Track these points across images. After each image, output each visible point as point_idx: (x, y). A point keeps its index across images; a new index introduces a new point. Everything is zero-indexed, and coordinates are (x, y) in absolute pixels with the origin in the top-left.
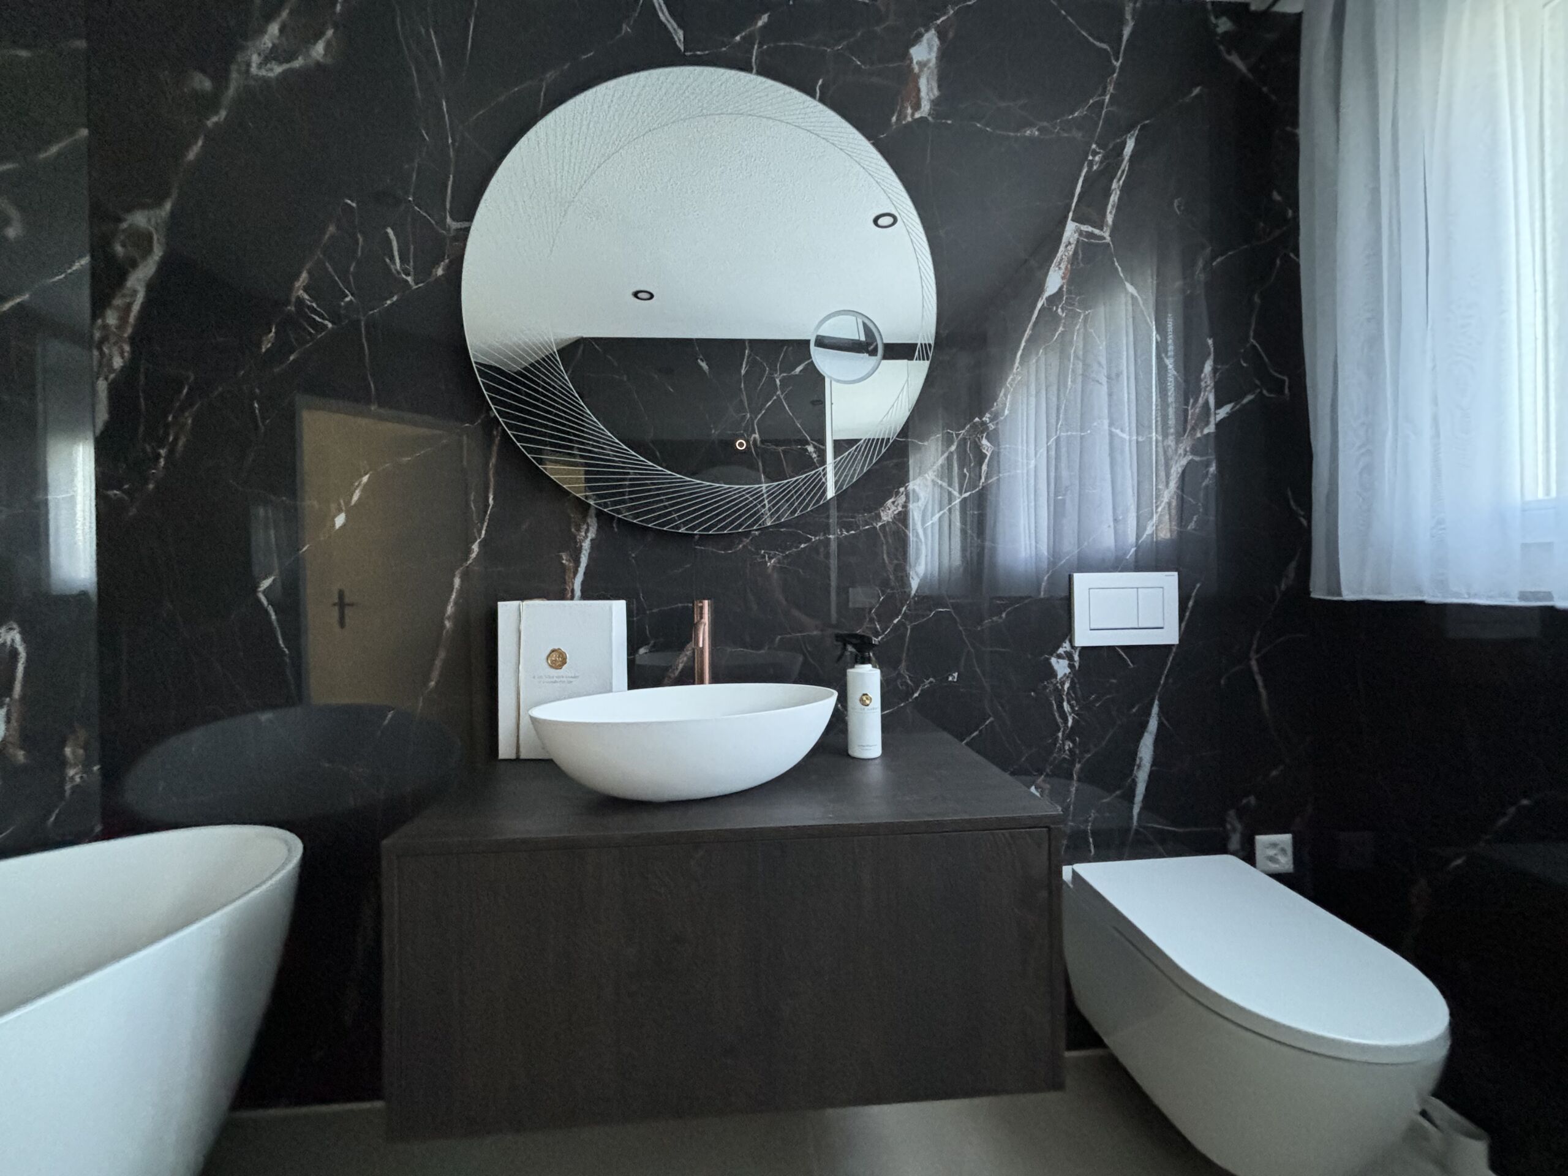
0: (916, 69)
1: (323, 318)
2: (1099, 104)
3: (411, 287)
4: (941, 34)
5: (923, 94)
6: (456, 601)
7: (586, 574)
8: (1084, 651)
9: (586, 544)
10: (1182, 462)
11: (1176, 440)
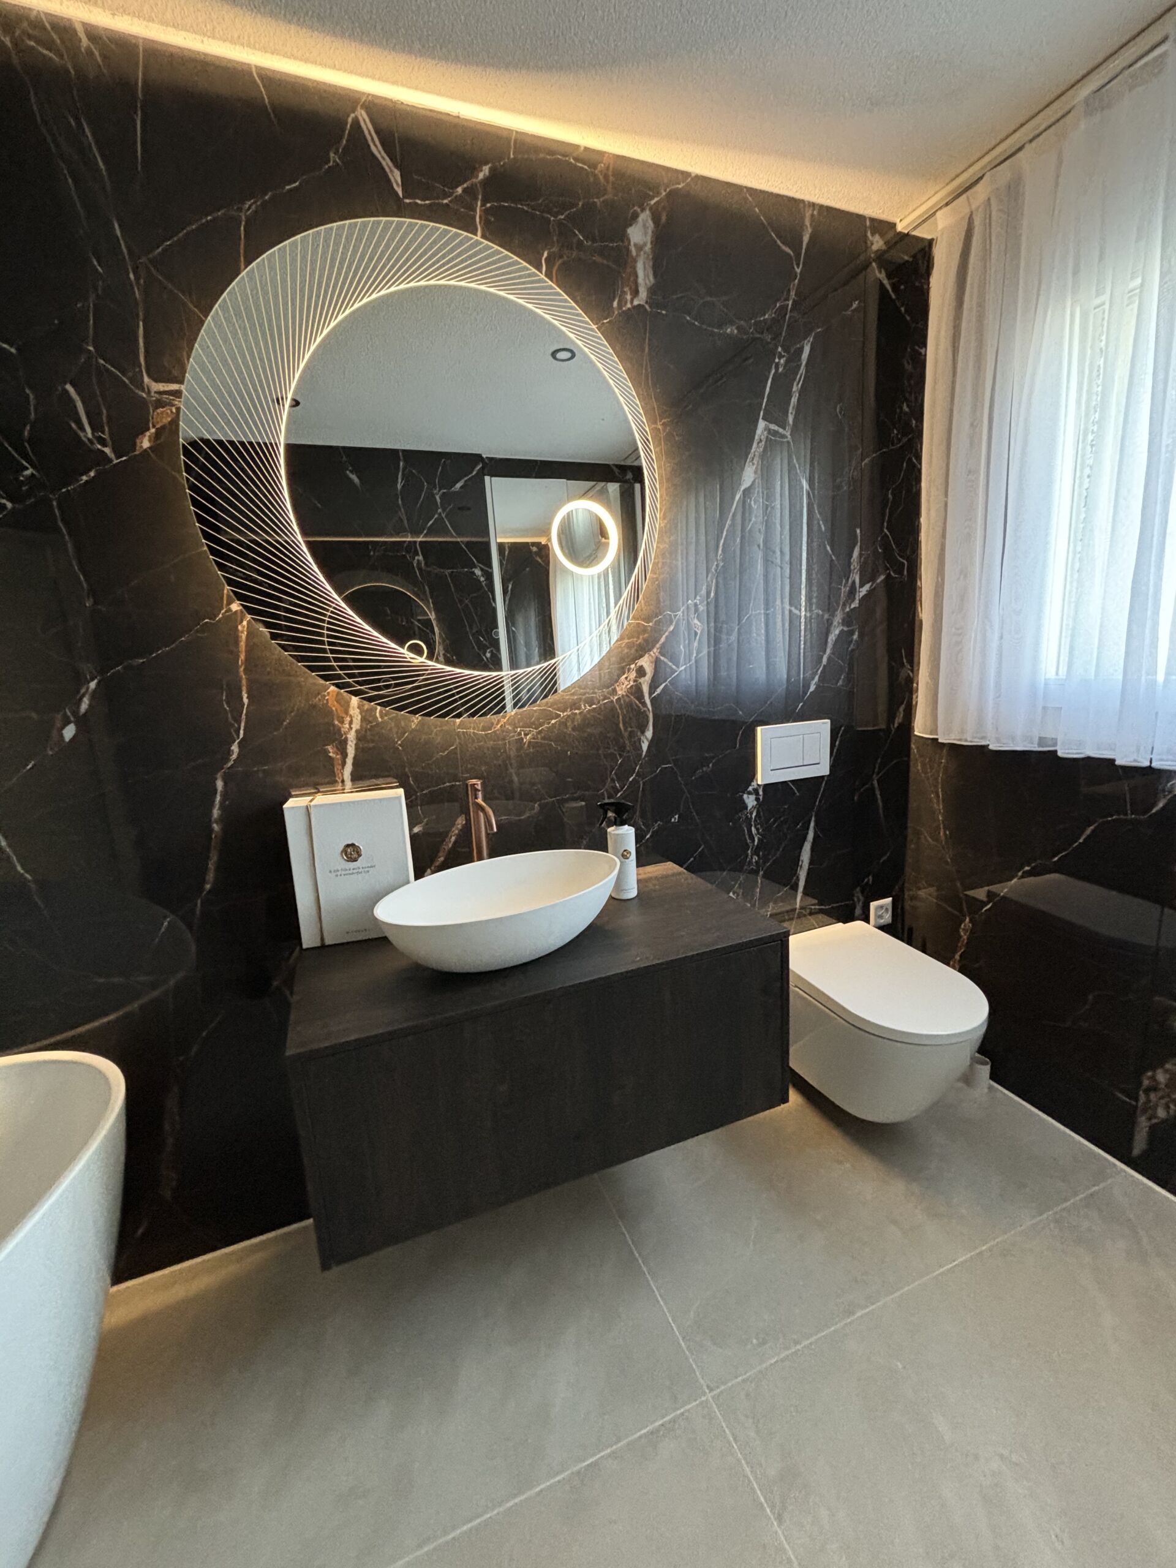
0: (634, 252)
2: (784, 308)
3: (111, 461)
4: (656, 218)
5: (641, 280)
6: (222, 803)
7: (354, 764)
8: (766, 787)
9: (352, 736)
10: (836, 632)
11: (833, 615)
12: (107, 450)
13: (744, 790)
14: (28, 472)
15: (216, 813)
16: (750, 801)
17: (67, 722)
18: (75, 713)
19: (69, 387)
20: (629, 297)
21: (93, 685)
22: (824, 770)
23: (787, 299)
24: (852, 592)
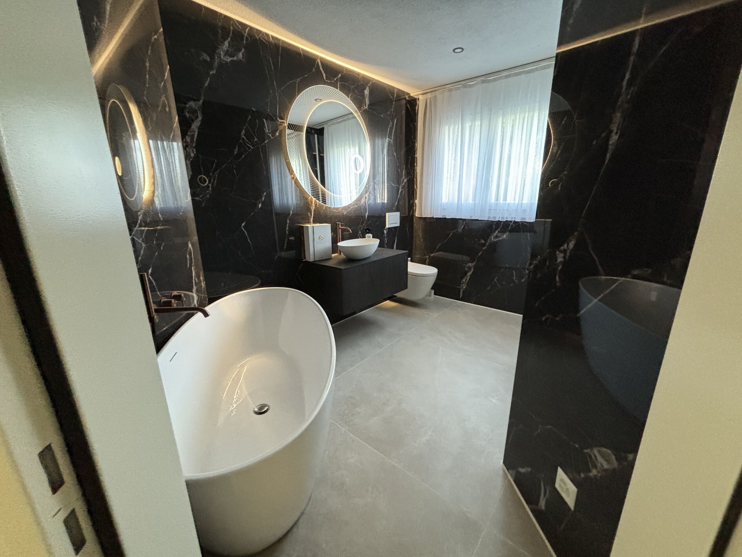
0: (365, 96)
1: (250, 145)
2: (391, 111)
3: (271, 138)
4: (369, 88)
5: (367, 103)
6: (289, 226)
7: (313, 218)
8: (389, 228)
9: (313, 210)
10: (400, 191)
11: (400, 186)
12: (270, 135)
13: (384, 229)
14: (256, 140)
15: (287, 228)
16: (385, 232)
17: (260, 203)
18: (261, 201)
19: (264, 120)
20: (364, 106)
21: (265, 194)
22: (398, 225)
23: (392, 109)
24: (403, 181)
